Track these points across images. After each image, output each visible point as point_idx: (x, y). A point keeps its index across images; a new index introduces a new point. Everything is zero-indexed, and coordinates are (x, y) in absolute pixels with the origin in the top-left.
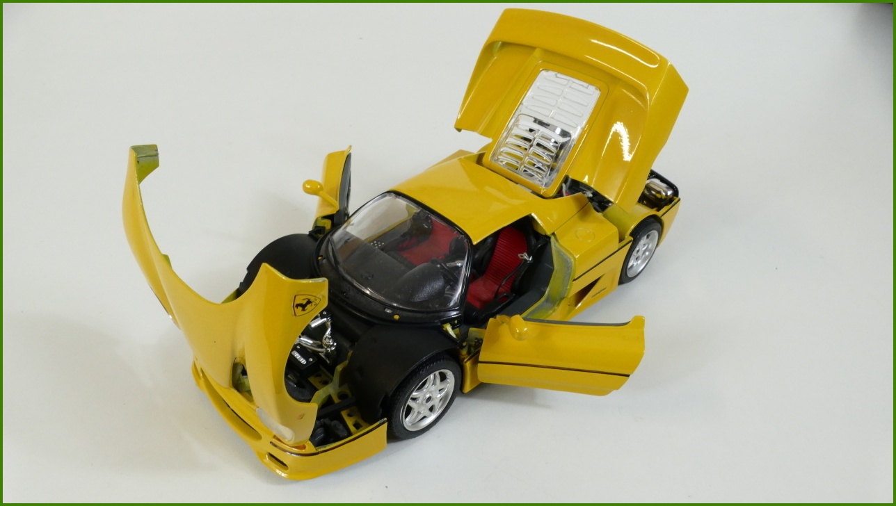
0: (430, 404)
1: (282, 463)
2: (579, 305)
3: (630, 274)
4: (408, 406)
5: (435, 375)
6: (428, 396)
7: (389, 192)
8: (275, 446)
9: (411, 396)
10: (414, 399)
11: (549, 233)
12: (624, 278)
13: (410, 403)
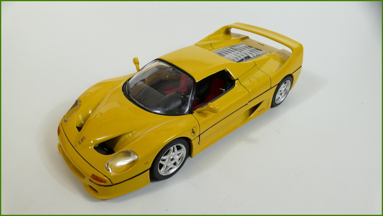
0: (173, 162)
1: (95, 190)
2: (252, 115)
3: (277, 102)
4: (160, 163)
5: (174, 147)
6: (172, 158)
7: (157, 59)
8: (92, 181)
9: (161, 159)
10: (164, 160)
11: (235, 79)
12: (274, 104)
13: (161, 162)
